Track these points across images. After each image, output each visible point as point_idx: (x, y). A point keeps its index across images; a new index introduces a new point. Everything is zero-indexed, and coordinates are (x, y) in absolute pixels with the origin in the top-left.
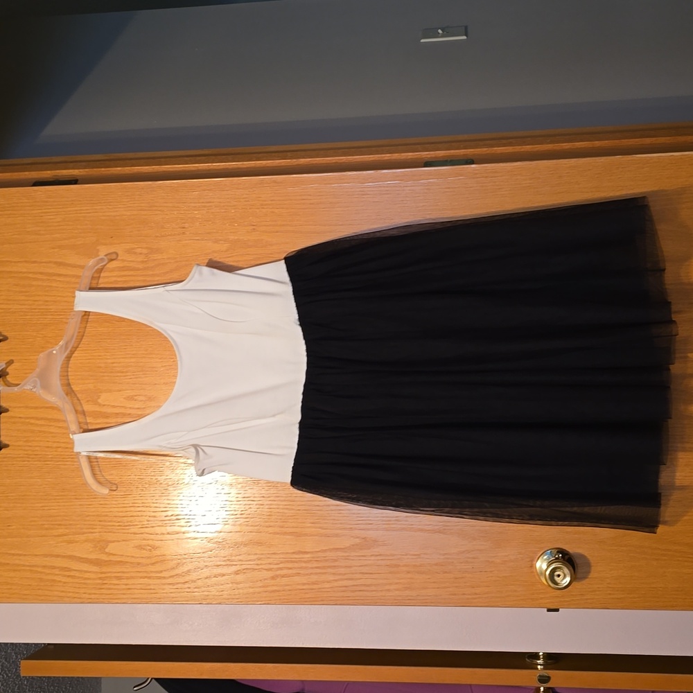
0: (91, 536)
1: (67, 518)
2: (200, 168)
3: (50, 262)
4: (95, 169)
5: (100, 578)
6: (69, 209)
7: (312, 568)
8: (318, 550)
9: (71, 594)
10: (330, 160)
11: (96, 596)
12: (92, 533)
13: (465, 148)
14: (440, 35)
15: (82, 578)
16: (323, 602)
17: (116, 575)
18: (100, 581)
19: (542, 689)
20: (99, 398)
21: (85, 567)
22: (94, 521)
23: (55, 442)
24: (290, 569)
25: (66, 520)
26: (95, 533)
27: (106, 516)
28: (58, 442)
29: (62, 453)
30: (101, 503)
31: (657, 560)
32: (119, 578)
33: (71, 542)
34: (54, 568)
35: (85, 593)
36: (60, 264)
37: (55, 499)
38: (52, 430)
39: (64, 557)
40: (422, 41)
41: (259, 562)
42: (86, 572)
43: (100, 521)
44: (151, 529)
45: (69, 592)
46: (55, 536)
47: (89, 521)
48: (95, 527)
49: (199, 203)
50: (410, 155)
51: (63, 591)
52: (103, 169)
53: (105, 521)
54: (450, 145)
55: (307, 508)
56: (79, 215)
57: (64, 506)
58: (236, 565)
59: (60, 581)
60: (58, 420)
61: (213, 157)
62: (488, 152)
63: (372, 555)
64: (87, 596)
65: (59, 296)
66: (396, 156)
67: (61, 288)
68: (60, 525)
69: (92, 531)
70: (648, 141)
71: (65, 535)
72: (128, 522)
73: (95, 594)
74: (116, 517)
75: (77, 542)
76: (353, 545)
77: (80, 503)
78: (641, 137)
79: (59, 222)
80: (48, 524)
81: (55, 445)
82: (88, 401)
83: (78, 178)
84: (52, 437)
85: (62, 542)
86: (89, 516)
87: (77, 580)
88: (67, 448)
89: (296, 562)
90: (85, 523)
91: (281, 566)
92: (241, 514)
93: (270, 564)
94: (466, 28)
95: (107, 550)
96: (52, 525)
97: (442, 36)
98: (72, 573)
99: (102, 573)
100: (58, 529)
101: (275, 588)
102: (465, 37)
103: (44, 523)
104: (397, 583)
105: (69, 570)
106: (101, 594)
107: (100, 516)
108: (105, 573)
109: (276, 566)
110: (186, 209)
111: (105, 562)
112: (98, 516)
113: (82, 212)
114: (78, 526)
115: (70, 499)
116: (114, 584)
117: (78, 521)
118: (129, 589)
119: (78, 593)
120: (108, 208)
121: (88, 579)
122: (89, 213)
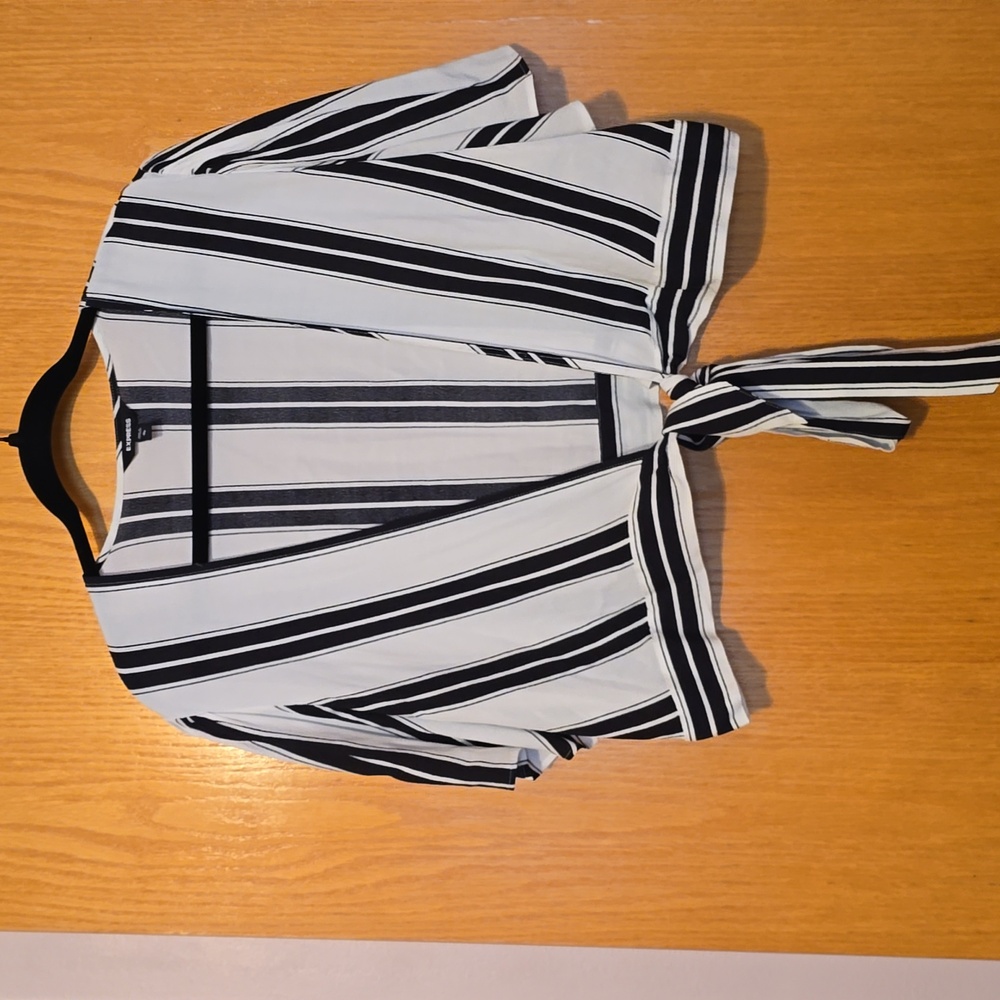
1: (65, 746)
3: (36, 171)
5: (140, 879)
6: (83, 52)
8: (630, 830)
9: (72, 913)
11: (130, 918)
12: (122, 779)
15: (98, 877)
16: (638, 941)
17: (174, 871)
18: (135, 886)
21: (107, 854)
22: (128, 753)
23: (40, 577)
24: (568, 868)
25: (64, 750)
26: (130, 779)
28: (48, 578)
29: (58, 603)
30: (144, 714)
33: (73, 799)
34: (33, 853)
35: (102, 911)
36: (57, 177)
37: (39, 704)
38: (35, 549)
39: (58, 830)
41: (497, 852)
42: (107, 864)
45: (69, 908)
46: (39, 785)
47: (117, 752)
48: (132, 767)
51: (54, 906)
53: (152, 755)
56: (105, 66)
57: (60, 719)
58: (445, 857)
59: (47, 884)
60: (50, 528)
63: (750, 845)
64: (111, 917)
65: (54, 250)
67: (62, 231)
68: (50, 760)
71: (60, 783)
72: (204, 757)
73: (126, 913)
74: (177, 745)
75: (88, 799)
76: (709, 822)
77: (95, 713)
79: (57, 80)
80: (22, 759)
81: (43, 583)
84: (36, 565)
85: (53, 798)
86: (115, 742)
87: (86, 883)
88: (69, 591)
89: (581, 855)
90: (108, 757)
95: (157, 818)
96: (32, 759)
98: (77, 867)
99: (142, 867)
100: (44, 769)
103: (14, 755)
105: (70, 859)
106: (139, 914)
107: (142, 742)
108: (150, 867)
109: (537, 863)
110: (353, 61)
111: (152, 843)
112: (136, 742)
113: (113, 58)
114: (92, 764)
115: (76, 703)
116: (171, 893)
117: (90, 752)
118: (204, 904)
119: (88, 910)
120: (172, 53)
121: (113, 880)
122: (128, 62)
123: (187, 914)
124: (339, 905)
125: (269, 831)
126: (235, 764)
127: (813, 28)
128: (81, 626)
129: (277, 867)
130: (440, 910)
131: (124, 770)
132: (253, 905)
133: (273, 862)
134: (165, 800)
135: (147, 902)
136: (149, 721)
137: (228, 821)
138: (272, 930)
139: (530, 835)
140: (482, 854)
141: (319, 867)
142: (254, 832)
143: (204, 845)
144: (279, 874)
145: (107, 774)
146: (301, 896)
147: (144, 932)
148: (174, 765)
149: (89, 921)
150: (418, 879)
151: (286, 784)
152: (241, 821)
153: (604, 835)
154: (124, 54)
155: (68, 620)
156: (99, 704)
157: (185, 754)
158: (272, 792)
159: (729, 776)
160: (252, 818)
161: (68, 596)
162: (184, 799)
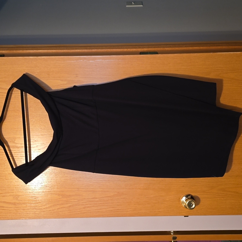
0: (12, 194)
2: (53, 52)
4: (11, 51)
5: (16, 210)
6: (3, 67)
7: (99, 204)
8: (101, 197)
9: (4, 217)
10: (104, 50)
13: (154, 48)
14: (133, 5)
15: (8, 210)
17: (22, 208)
18: (15, 211)
19: (173, 241)
20: (15, 140)
21: (10, 206)
22: (13, 188)
24: (91, 204)
25: (2, 188)
26: (14, 192)
27: (18, 186)
30: (16, 181)
31: (223, 197)
32: (24, 210)
33: (4, 196)
35: (9, 216)
40: (127, 6)
41: (78, 202)
42: (10, 208)
44: (36, 190)
45: (3, 216)
47: (11, 188)
48: (14, 190)
49: (55, 65)
50: (134, 50)
52: (15, 51)
54: (148, 46)
55: (97, 181)
58: (69, 203)
61: (58, 48)
62: (163, 49)
63: (121, 199)
64: (11, 217)
66: (129, 50)
69: (12, 192)
70: (219, 47)
71: (1, 194)
72: (27, 188)
73: (13, 216)
74: (22, 186)
75: (6, 196)
76: (114, 195)
77: (7, 181)
78: (217, 46)
82: (11, 142)
83: (4, 54)
86: (11, 186)
87: (6, 211)
88: (2, 160)
89: (93, 202)
90: (10, 189)
91: (87, 203)
92: (72, 184)
93: (83, 203)
94: (142, 2)
95: (18, 199)
97: (134, 5)
99: (16, 208)
101: (85, 212)
102: (142, 6)
104: (131, 208)
105: (3, 207)
106: (16, 216)
107: (16, 186)
108: (18, 208)
109: (85, 203)
110: (50, 68)
111: (18, 203)
112: (15, 186)
113: (8, 68)
114: (7, 190)
115: (4, 179)
116: (21, 212)
117: (6, 188)
118: (27, 214)
119: (7, 216)
120: (18, 67)
121: (11, 210)
122: (11, 68)
123: (24, 216)
124: (51, 213)
125: (39, 200)
126: (32, 189)
127: (127, 62)
128: (4, 166)
129: (40, 207)
130: (69, 213)
131: (13, 191)
132: (36, 213)
133: (40, 206)
134: (20, 196)
135: (17, 214)
136: (17, 182)
137: (31, 199)
138: (39, 218)
139: (84, 199)
140: (76, 202)
141: (48, 206)
142: (36, 201)
143: (27, 203)
144: (40, 208)
145: (10, 192)
146: (44, 211)
147: (17, 219)
148: (22, 190)
149: (7, 218)
150: (65, 207)
151: (41, 192)
152: (34, 199)
153: (97, 198)
154: (10, 67)
155: (2, 165)
156: (8, 179)
157: (23, 188)
158: (39, 194)
159: (117, 187)
160: (35, 198)
161: (2, 161)
162: (23, 195)
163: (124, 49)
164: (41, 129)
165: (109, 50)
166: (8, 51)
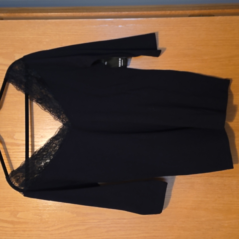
4: (13, 14)
13: (209, 9)
20: (14, 135)
32: (24, 231)
43: (14, 201)
49: (71, 32)
50: (181, 12)
66: (173, 12)
82: (8, 137)
101: (108, 237)
163: (167, 12)
164: (49, 121)
165: (145, 13)
166: (8, 14)
